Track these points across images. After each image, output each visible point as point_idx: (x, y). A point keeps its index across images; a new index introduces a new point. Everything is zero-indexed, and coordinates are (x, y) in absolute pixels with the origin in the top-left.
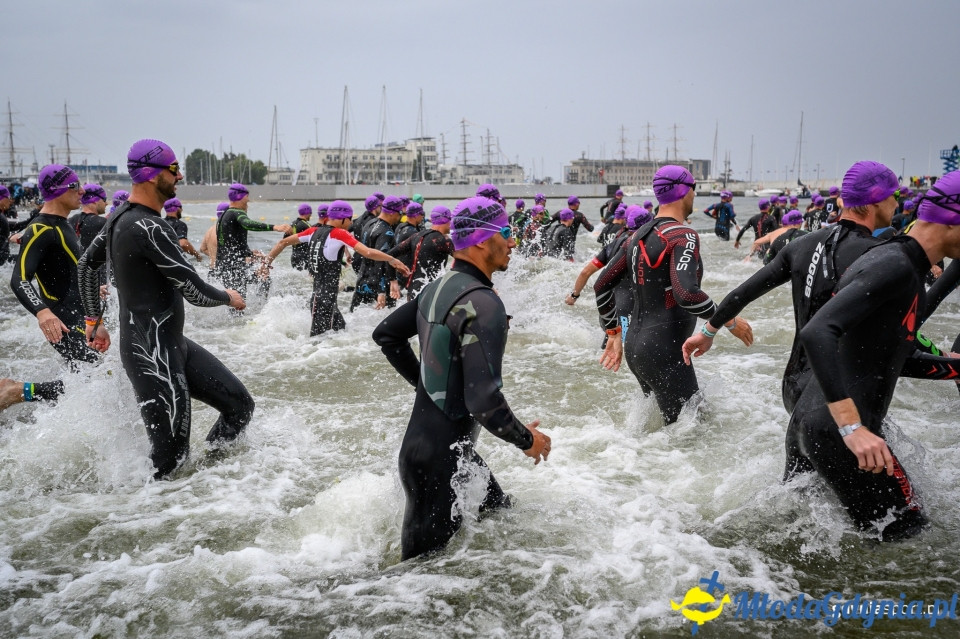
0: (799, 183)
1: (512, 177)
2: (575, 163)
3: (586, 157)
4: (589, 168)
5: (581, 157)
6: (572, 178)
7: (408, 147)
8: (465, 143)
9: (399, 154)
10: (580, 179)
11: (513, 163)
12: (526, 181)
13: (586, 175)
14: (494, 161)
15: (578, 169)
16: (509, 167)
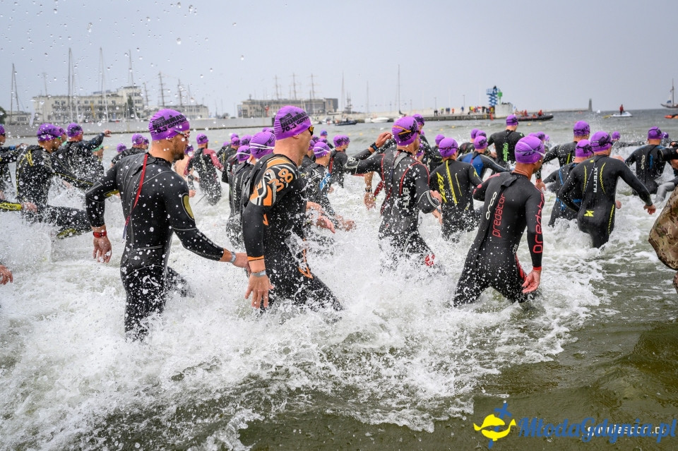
0: (400, 113)
1: (200, 114)
2: (244, 103)
3: (252, 98)
4: (256, 106)
5: (249, 98)
6: (244, 113)
7: (119, 94)
8: (162, 90)
9: (114, 99)
10: (249, 115)
11: (199, 104)
12: (210, 117)
13: (253, 111)
14: (185, 103)
15: (247, 107)
16: (197, 106)
